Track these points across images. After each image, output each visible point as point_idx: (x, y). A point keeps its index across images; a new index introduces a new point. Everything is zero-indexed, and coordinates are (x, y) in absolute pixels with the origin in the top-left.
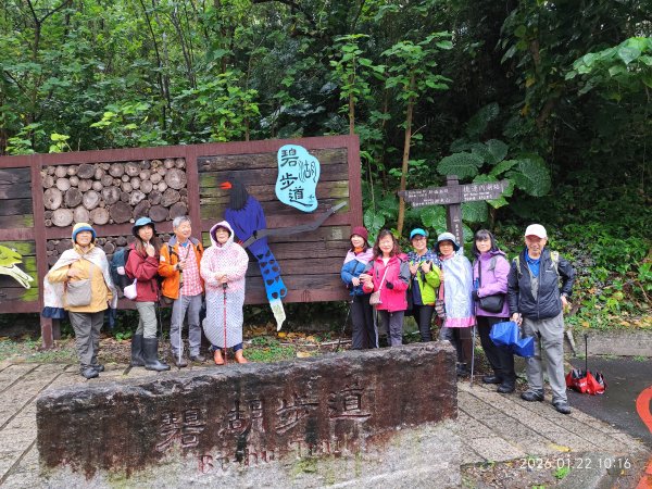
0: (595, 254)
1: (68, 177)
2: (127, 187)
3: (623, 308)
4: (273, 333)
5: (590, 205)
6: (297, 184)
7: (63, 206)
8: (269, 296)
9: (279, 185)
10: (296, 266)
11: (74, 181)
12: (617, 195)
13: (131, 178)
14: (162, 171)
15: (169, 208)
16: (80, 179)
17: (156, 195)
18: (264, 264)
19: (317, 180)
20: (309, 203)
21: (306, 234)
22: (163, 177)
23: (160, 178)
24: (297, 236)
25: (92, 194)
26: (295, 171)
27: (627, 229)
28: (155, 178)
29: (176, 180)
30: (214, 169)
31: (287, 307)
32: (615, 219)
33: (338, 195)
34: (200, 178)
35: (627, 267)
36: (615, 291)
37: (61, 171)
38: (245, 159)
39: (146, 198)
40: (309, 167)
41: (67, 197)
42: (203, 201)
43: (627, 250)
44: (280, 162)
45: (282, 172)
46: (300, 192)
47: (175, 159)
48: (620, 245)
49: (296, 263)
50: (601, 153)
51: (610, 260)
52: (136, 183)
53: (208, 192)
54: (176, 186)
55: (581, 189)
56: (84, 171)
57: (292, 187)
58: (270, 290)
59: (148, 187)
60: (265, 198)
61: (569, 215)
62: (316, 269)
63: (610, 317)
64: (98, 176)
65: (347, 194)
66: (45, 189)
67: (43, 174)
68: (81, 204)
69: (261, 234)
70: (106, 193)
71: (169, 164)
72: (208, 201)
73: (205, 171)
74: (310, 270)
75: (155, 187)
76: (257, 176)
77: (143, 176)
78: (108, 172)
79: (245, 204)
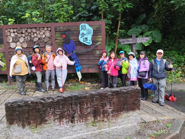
0: (173, 60)
1: (14, 32)
2: (33, 36)
3: (181, 76)
4: (78, 81)
5: (172, 45)
6: (86, 36)
7: (13, 41)
8: (77, 71)
9: (80, 36)
10: (84, 62)
11: (16, 34)
12: (180, 43)
13: (34, 33)
14: (43, 31)
15: (46, 43)
16: (18, 33)
17: (42, 39)
19: (92, 35)
20: (89, 42)
21: (88, 52)
22: (44, 33)
23: (43, 33)
24: (85, 53)
25: (22, 38)
26: (85, 32)
27: (183, 53)
28: (41, 33)
29: (48, 34)
30: (60, 31)
31: (82, 74)
32: (179, 50)
33: (98, 40)
34: (55, 34)
35: (183, 64)
36: (179, 71)
37: (12, 31)
38: (70, 28)
39: (39, 40)
40: (90, 31)
41: (14, 39)
42: (56, 41)
43: (183, 59)
44: (80, 29)
45: (81, 32)
46: (86, 39)
47: (48, 27)
48: (181, 57)
49: (85, 61)
50: (177, 29)
51: (178, 62)
52: (35, 35)
53: (58, 38)
54: (48, 36)
55: (170, 40)
56: (19, 30)
57: (84, 37)
58: (77, 69)
59: (39, 36)
60: (76, 40)
61: (166, 49)
62: (91, 63)
63: (177, 79)
64: (24, 32)
65: (101, 40)
66: (7, 36)
67: (6, 31)
68: (19, 41)
69: (74, 52)
70: (26, 38)
71: (46, 29)
72: (58, 41)
73: (57, 31)
74: (89, 63)
75: (41, 36)
76: (73, 33)
77: (38, 32)
78: (26, 31)
79: (69, 42)
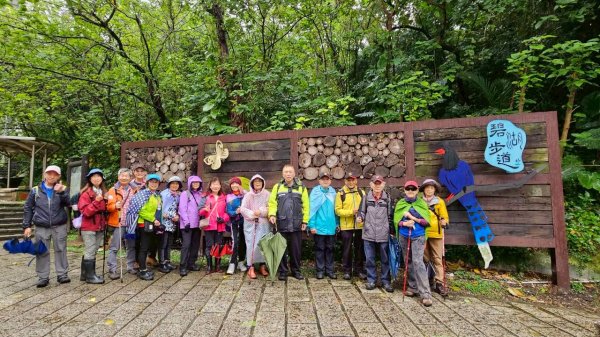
1: (316, 145)
2: (359, 153)
6: (505, 150)
7: (313, 165)
8: (478, 239)
9: (488, 151)
10: (496, 217)
11: (321, 148)
13: (362, 146)
14: (386, 141)
15: (390, 168)
16: (325, 147)
17: (381, 159)
18: (472, 214)
19: (523, 148)
20: (515, 163)
21: (507, 191)
22: (387, 146)
23: (384, 146)
24: (499, 192)
25: (333, 157)
26: (503, 140)
28: (381, 146)
29: (397, 147)
30: (427, 140)
31: (494, 249)
33: (538, 160)
34: (415, 147)
37: (311, 142)
38: (454, 132)
39: (373, 161)
40: (516, 137)
41: (315, 159)
42: (418, 163)
44: (489, 133)
45: (491, 141)
46: (507, 157)
47: (396, 133)
49: (497, 213)
52: (366, 150)
53: (421, 157)
54: (397, 152)
56: (328, 141)
57: (500, 153)
58: (478, 234)
59: (375, 153)
60: (471, 161)
62: (518, 220)
64: (339, 143)
65: (546, 159)
66: (299, 154)
67: (300, 143)
68: (325, 164)
69: (470, 189)
70: (344, 157)
71: (392, 136)
72: (422, 163)
73: (420, 141)
74: (511, 220)
75: (380, 153)
76: (463, 144)
77: (372, 144)
78: (345, 142)
79: (456, 165)
